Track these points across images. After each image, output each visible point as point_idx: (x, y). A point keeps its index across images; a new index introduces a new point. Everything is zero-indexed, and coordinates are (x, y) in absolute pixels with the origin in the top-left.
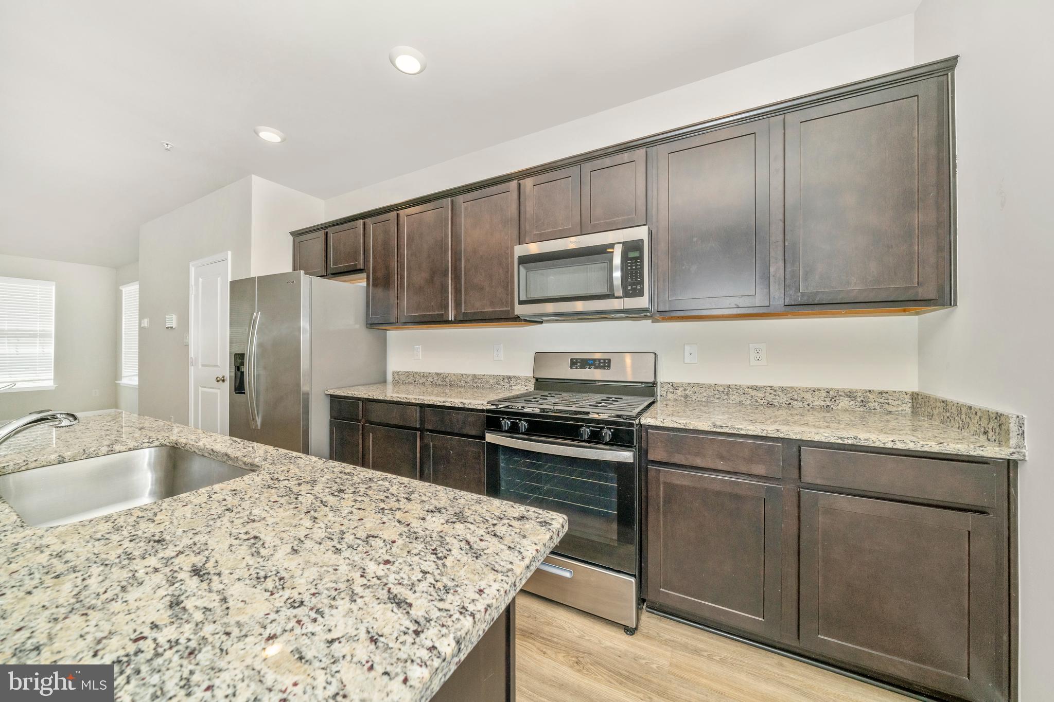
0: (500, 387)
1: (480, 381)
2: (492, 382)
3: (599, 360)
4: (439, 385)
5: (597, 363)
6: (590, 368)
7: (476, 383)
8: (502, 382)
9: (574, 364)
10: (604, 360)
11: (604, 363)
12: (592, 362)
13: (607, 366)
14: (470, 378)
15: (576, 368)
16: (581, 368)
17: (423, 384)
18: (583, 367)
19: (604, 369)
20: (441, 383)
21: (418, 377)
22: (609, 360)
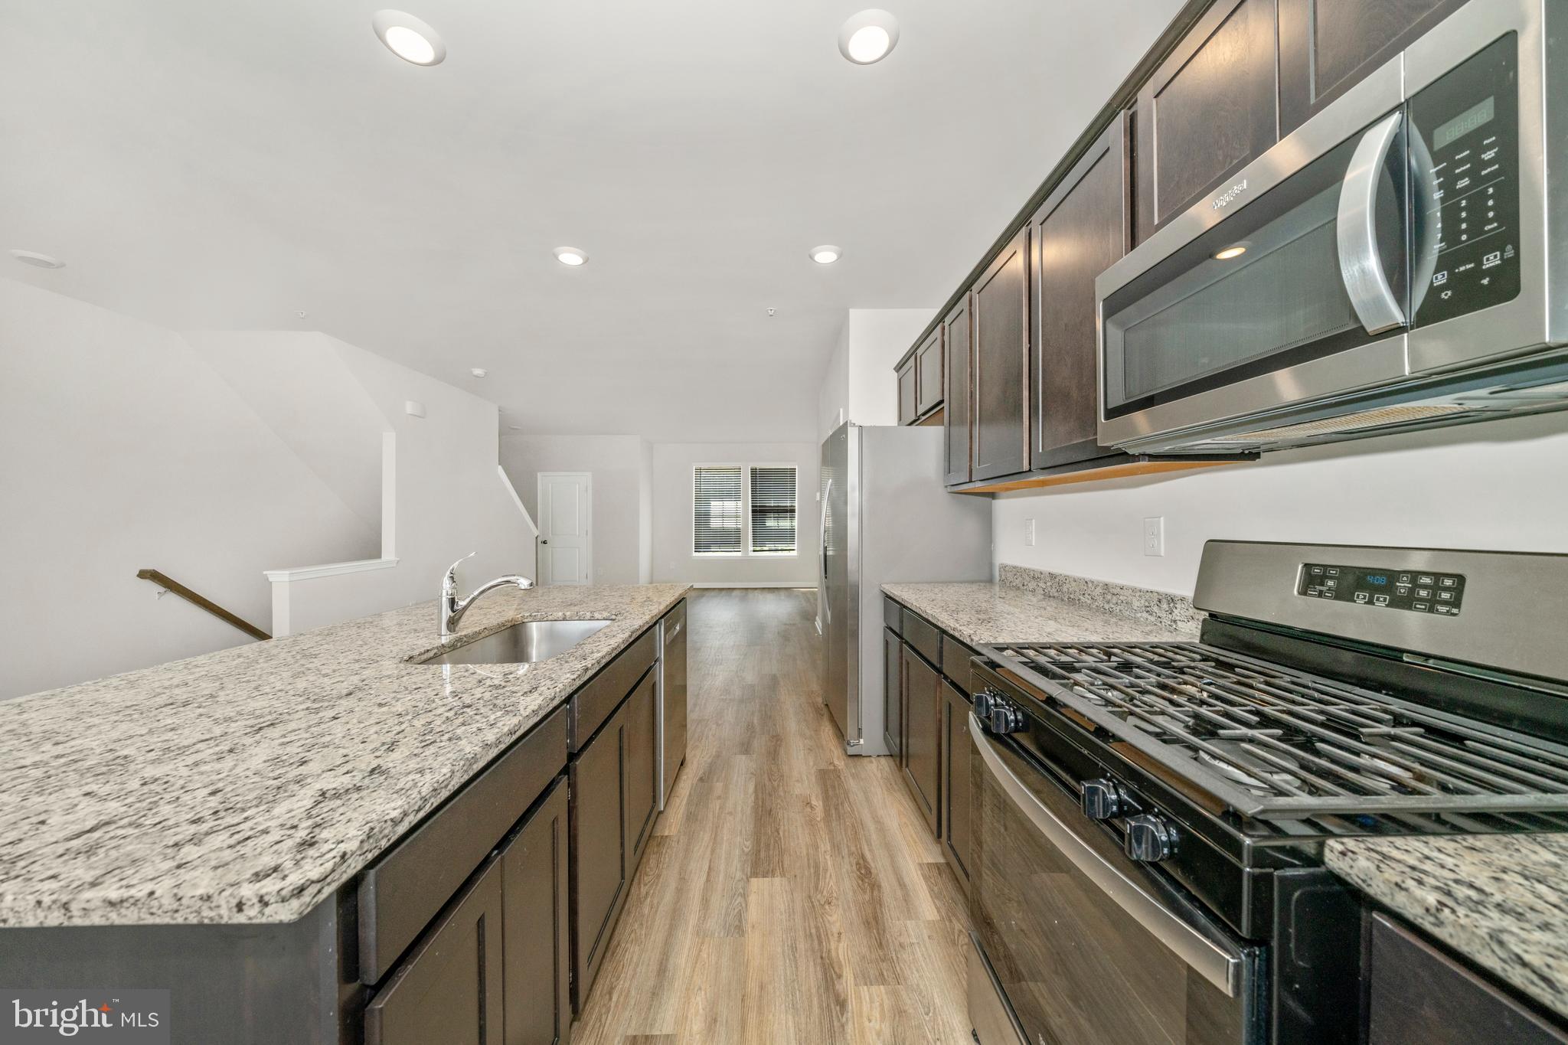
0: (1152, 619)
1: (1115, 599)
2: (1136, 604)
3: (1415, 575)
4: (1054, 597)
5: (1403, 586)
6: (1370, 602)
7: (1108, 602)
8: (1155, 609)
9: (1314, 579)
10: (1437, 576)
11: (1436, 588)
12: (1381, 581)
13: (1445, 603)
14: (1099, 590)
15: (1321, 594)
16: (1337, 597)
17: (1033, 591)
18: (1344, 594)
19: (1431, 610)
20: (1056, 594)
21: (1028, 578)
22: (1461, 579)
